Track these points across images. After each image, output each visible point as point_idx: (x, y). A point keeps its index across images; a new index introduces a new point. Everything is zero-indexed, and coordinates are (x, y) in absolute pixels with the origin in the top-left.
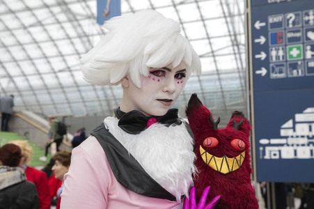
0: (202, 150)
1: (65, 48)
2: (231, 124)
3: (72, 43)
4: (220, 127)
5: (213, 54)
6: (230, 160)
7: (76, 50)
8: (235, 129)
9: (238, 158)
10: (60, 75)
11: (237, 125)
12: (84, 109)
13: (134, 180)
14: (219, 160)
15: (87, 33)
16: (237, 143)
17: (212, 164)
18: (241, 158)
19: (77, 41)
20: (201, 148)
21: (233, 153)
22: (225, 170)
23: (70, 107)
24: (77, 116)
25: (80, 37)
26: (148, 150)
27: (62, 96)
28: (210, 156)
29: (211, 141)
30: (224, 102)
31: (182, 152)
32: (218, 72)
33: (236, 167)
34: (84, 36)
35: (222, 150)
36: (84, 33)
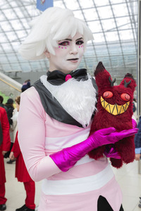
0: (102, 99)
1: (16, 25)
2: (123, 83)
3: (21, 22)
4: (115, 84)
5: (117, 29)
6: (119, 107)
7: (24, 27)
8: (125, 86)
9: (124, 105)
10: (13, 44)
11: (126, 84)
12: (29, 67)
13: (56, 113)
14: (112, 106)
15: (31, 15)
16: (125, 96)
17: (108, 109)
18: (126, 106)
19: (24, 20)
20: (101, 98)
21: (122, 102)
22: (115, 113)
23: (20, 65)
24: (25, 71)
25: (26, 18)
26: (65, 95)
27: (15, 58)
28: (106, 103)
29: (108, 94)
30: (124, 63)
31: (87, 98)
32: (120, 42)
33: (122, 112)
34: (29, 17)
35: (114, 100)
36: (29, 15)
